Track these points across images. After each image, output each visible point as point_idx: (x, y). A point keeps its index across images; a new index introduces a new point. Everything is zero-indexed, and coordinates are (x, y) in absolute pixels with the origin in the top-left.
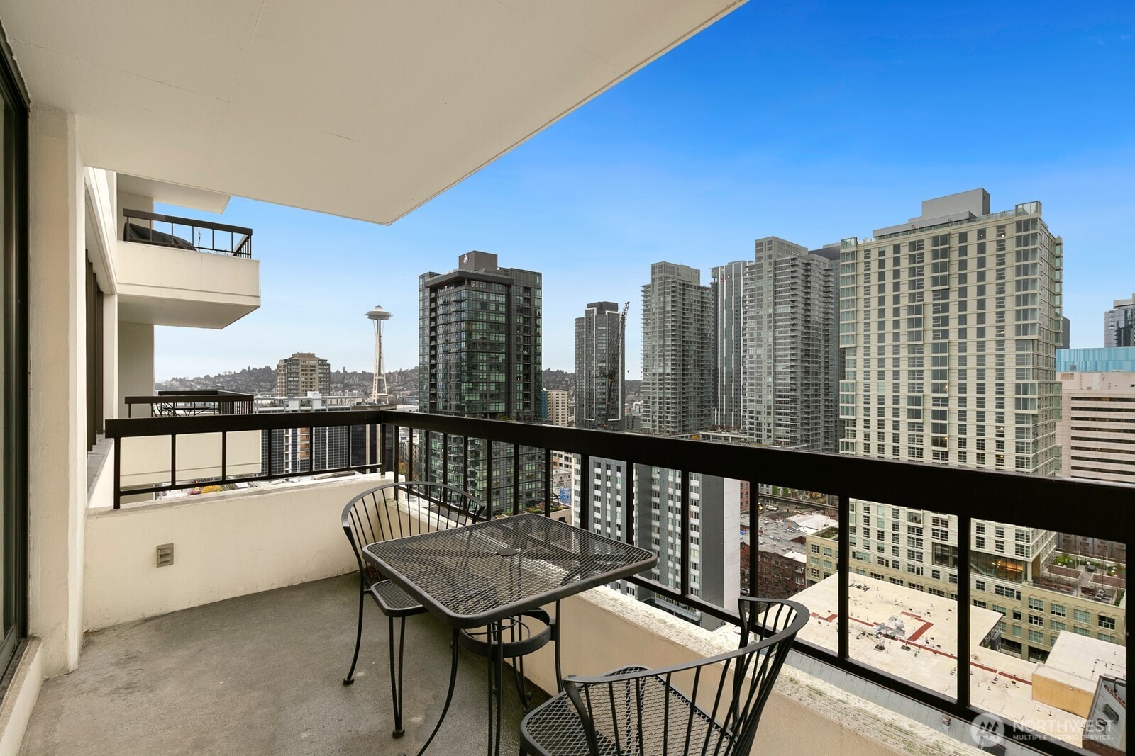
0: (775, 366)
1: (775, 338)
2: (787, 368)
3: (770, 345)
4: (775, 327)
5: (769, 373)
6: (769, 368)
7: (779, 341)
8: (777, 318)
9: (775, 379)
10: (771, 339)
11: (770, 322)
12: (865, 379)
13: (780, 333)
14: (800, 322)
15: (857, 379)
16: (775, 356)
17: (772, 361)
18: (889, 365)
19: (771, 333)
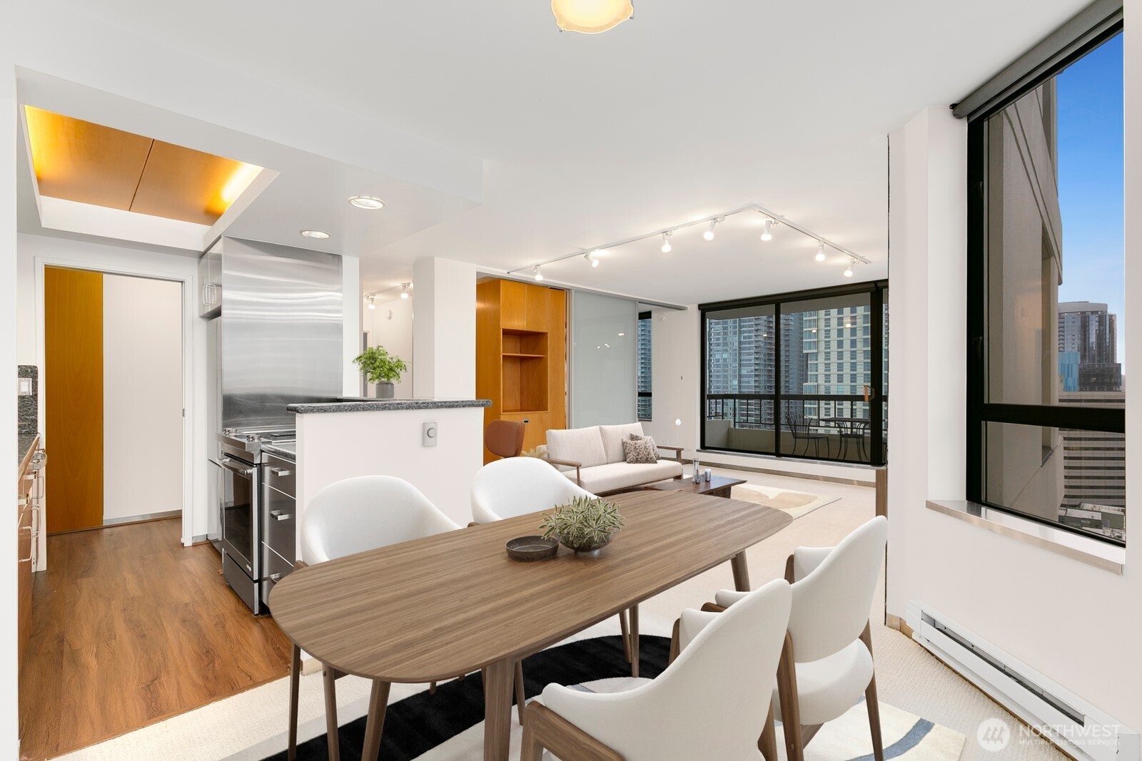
0: (740, 370)
1: (740, 343)
2: (751, 371)
3: (735, 350)
4: (740, 333)
5: (735, 376)
6: (735, 371)
7: (744, 346)
8: (742, 324)
9: (740, 382)
10: (736, 344)
11: (735, 327)
12: (826, 382)
13: (745, 338)
14: (763, 328)
15: (819, 382)
16: (740, 360)
17: (737, 365)
18: (847, 369)
19: (737, 338)
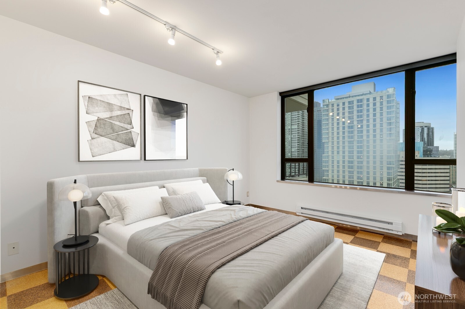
0: (291, 149)
1: (291, 138)
2: (296, 150)
3: (289, 141)
4: (292, 134)
5: (289, 152)
6: (289, 150)
7: (293, 139)
8: (292, 130)
9: (291, 154)
10: (290, 139)
11: (289, 132)
12: (332, 154)
13: (293, 136)
14: (300, 132)
15: (329, 154)
16: (291, 145)
17: (290, 147)
18: (341, 149)
19: (290, 136)
